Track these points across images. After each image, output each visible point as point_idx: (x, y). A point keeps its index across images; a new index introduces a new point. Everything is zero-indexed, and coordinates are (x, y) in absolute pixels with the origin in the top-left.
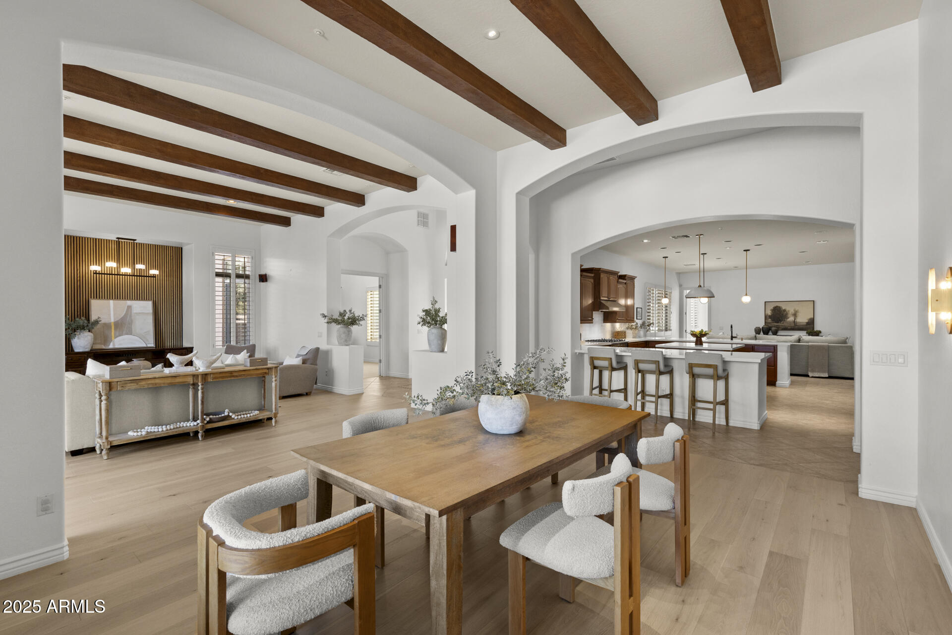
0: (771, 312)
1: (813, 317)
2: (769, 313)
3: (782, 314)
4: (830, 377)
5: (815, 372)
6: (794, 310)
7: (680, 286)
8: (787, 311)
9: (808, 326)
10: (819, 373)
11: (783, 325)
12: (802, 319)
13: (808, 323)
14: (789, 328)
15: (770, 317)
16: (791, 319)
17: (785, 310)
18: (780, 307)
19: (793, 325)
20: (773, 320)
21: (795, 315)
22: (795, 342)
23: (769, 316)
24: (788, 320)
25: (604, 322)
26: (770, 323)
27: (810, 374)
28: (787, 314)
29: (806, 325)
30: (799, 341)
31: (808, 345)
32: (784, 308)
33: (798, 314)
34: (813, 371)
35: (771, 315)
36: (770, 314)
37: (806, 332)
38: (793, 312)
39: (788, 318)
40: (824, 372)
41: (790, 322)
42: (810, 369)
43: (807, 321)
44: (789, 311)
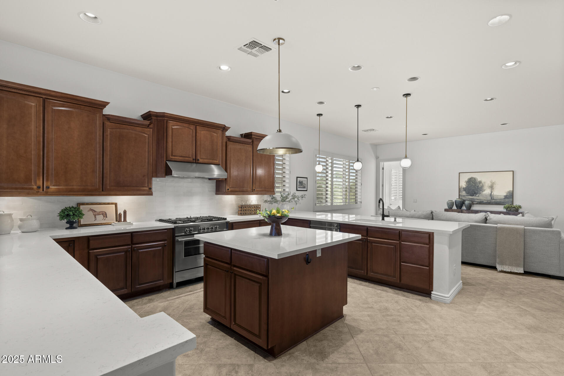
0: (465, 184)
1: (512, 190)
2: (463, 185)
3: (478, 187)
4: (527, 273)
5: (506, 265)
6: (491, 182)
7: (377, 158)
8: (483, 182)
9: (507, 200)
10: (510, 267)
11: (478, 198)
12: (500, 192)
13: (506, 197)
14: (485, 201)
15: (465, 189)
16: (487, 192)
17: (480, 182)
18: (475, 179)
19: (489, 198)
20: (468, 193)
21: (492, 187)
22: (476, 222)
23: (463, 188)
24: (484, 193)
25: (216, 194)
26: (464, 196)
27: (499, 268)
28: (483, 186)
29: (504, 199)
30: (486, 220)
31: (496, 227)
32: (479, 180)
33: (494, 186)
34: (502, 263)
35: (466, 188)
36: (465, 186)
37: (503, 206)
38: (490, 184)
39: (484, 191)
40: (518, 266)
41: (486, 195)
42: (498, 260)
43: (505, 194)
44: (484, 183)
